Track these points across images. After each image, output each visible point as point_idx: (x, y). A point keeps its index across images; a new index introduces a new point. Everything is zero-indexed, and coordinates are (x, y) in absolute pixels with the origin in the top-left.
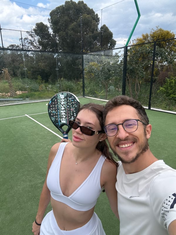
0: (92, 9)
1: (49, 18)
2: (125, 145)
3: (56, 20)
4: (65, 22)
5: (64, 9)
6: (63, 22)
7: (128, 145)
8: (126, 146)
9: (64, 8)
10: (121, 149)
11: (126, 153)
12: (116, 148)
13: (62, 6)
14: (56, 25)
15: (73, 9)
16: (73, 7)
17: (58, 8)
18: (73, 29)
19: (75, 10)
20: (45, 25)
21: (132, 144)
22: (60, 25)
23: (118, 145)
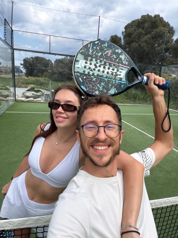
0: (168, 22)
1: (123, 31)
2: (101, 147)
3: (130, 33)
4: (139, 34)
5: (139, 23)
6: (136, 34)
7: (104, 147)
8: (103, 148)
9: (139, 21)
10: (95, 151)
11: (101, 156)
12: (89, 149)
13: (138, 20)
14: (129, 37)
15: (149, 22)
16: (149, 19)
17: (133, 22)
18: (146, 41)
19: (151, 23)
20: (119, 37)
21: (108, 147)
22: (134, 37)
23: (92, 146)
